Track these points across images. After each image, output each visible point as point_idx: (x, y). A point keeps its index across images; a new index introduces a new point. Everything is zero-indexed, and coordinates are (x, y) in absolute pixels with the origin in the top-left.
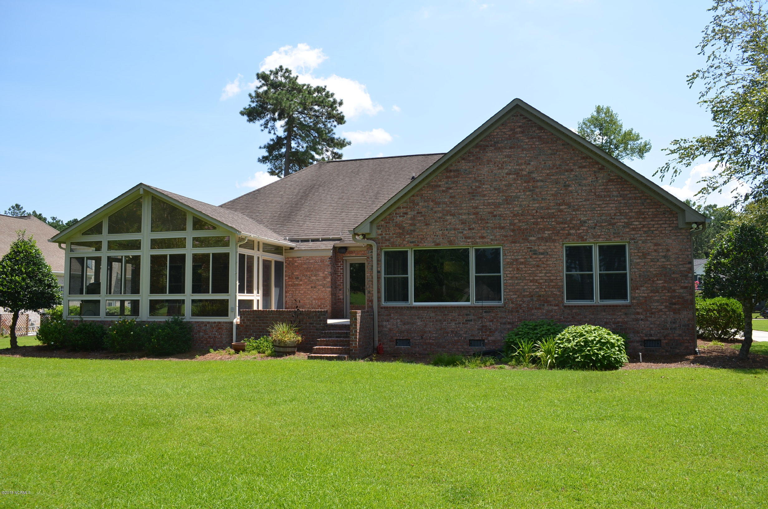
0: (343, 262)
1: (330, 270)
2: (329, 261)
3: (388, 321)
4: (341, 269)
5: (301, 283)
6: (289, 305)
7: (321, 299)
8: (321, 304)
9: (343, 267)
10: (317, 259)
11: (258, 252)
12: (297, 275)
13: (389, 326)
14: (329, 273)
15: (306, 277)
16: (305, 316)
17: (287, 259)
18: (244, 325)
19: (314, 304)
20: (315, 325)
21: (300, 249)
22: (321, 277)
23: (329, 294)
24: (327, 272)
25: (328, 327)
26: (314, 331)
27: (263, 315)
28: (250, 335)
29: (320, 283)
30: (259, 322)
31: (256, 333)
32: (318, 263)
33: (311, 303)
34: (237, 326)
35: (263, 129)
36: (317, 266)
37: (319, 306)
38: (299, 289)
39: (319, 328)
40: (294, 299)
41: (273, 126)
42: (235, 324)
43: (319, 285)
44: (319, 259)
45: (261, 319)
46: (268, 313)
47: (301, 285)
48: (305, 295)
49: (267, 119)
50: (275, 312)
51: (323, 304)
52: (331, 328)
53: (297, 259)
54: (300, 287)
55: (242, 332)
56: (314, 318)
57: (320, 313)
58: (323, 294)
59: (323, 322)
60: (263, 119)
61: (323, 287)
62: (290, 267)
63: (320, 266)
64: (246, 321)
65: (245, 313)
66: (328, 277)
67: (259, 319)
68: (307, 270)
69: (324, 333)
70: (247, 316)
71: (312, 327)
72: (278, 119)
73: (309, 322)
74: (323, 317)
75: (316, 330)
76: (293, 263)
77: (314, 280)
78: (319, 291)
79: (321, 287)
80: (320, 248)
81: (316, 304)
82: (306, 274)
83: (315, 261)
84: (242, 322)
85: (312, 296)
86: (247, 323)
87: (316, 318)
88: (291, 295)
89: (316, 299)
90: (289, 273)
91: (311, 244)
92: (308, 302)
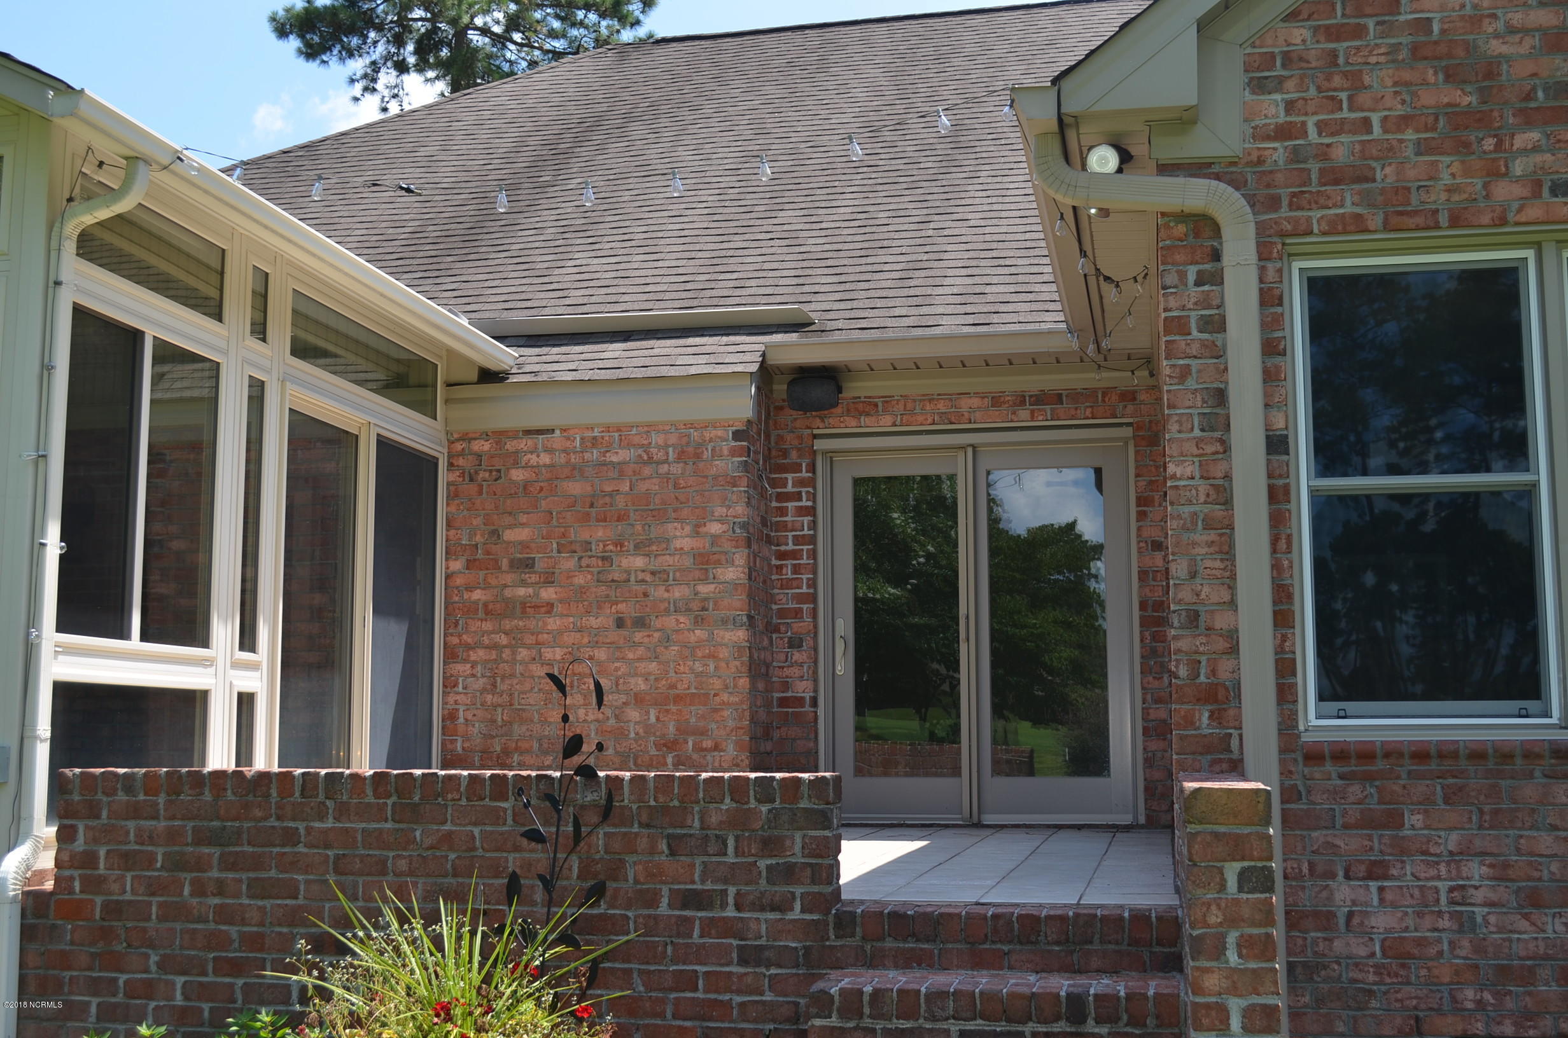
0: (812, 468)
1: (740, 509)
2: (733, 452)
3: (1376, 871)
4: (802, 511)
5: (548, 594)
6: (466, 738)
7: (678, 699)
8: (684, 730)
9: (813, 497)
10: (657, 439)
11: (255, 344)
12: (525, 546)
13: (1382, 921)
14: (734, 532)
15: (580, 558)
16: (636, 834)
17: (458, 440)
18: (92, 900)
19: (632, 735)
20: (730, 912)
21: (544, 377)
22: (684, 557)
23: (738, 663)
24: (725, 527)
25: (853, 935)
26: (727, 969)
27: (258, 813)
28: (113, 1000)
29: (677, 594)
30: (220, 883)
31: (179, 986)
32: (664, 468)
33: (612, 722)
34: (28, 912)
35: (359, 96)
36: (653, 486)
37: (668, 748)
38: (534, 637)
39: (761, 948)
40: (500, 701)
41: (396, 86)
42: (12, 893)
43: (667, 610)
44: (673, 439)
45: (238, 849)
46: (303, 795)
47: (549, 612)
48: (575, 674)
49: (374, 58)
50: (375, 791)
51: (694, 734)
52: (889, 943)
53: (524, 444)
54: (540, 624)
55: (64, 960)
56: (725, 854)
57: (778, 801)
58: (698, 667)
59: (808, 872)
60: (360, 56)
61: (696, 622)
62: (480, 493)
63: (676, 486)
64: (106, 869)
65: (100, 796)
66: (726, 553)
67: (222, 855)
68: (588, 514)
69: (837, 998)
70: (123, 823)
71: (701, 936)
72: (415, 66)
73: (676, 887)
74: (804, 836)
75: (743, 962)
76: (499, 471)
77: (636, 577)
78: (666, 648)
79: (682, 619)
80: (673, 372)
81: (648, 729)
82: (585, 535)
83: (640, 456)
84: (72, 878)
85: (618, 679)
86: (115, 887)
87: (743, 855)
88: (483, 676)
89: (648, 698)
90: (471, 536)
91: (617, 354)
92: (597, 721)
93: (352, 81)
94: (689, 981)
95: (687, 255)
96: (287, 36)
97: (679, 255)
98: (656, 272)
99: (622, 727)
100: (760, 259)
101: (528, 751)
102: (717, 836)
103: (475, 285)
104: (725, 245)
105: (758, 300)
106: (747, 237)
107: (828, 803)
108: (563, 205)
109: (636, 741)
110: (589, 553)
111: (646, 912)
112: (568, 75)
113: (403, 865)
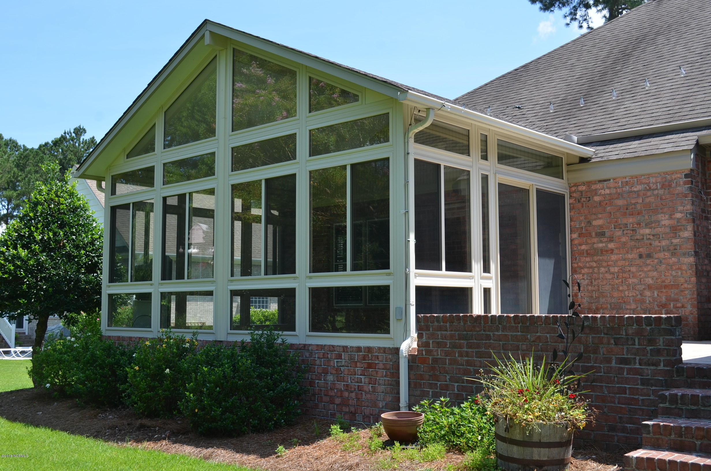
1: (689, 208)
2: (685, 183)
5: (611, 246)
6: (582, 303)
7: (666, 287)
8: (669, 299)
10: (653, 180)
11: (484, 162)
12: (601, 227)
14: (687, 217)
15: (623, 231)
16: (603, 337)
17: (573, 186)
18: (429, 358)
19: (648, 302)
20: (637, 366)
21: (605, 159)
22: (666, 228)
23: (691, 271)
24: (683, 215)
25: (683, 375)
26: (637, 387)
27: (478, 329)
28: (436, 390)
29: (664, 244)
30: (467, 352)
31: (456, 387)
32: (656, 192)
33: (639, 296)
34: (410, 361)
35: (569, 23)
36: (652, 199)
37: (663, 307)
38: (606, 263)
39: (649, 379)
40: (594, 289)
41: (585, 15)
42: (404, 355)
43: (660, 251)
44: (659, 180)
45: (472, 341)
46: (491, 323)
47: (612, 253)
48: (623, 277)
49: (574, 5)
50: (514, 322)
51: (673, 301)
52: (697, 379)
53: (599, 186)
54: (609, 258)
55: (421, 377)
56: (635, 345)
57: (653, 325)
58: (674, 273)
59: (665, 352)
60: (568, 5)
61: (672, 255)
62: (583, 207)
63: (661, 199)
64: (432, 347)
65: (429, 323)
66: (683, 226)
67: (467, 343)
68: (625, 213)
69: (668, 397)
70: (437, 332)
71: (627, 374)
72: (593, 4)
73: (618, 356)
74: (663, 338)
75: (643, 384)
76: (589, 197)
77: (646, 237)
78: (660, 266)
79: (666, 254)
80: (658, 152)
81: (654, 299)
82: (625, 221)
83: (646, 188)
84: (422, 350)
85: (641, 279)
86: (435, 353)
87: (641, 345)
88: (587, 279)
89: (653, 286)
90: (580, 224)
91: (635, 146)
92: (633, 296)
93: (565, 17)
94: (623, 391)
95: (672, 97)
96: (536, 2)
97: (668, 98)
98: (658, 107)
99: (643, 299)
100: (704, 96)
101: (606, 308)
102: (632, 338)
103: (583, 121)
104: (690, 91)
105: (699, 115)
106: (700, 86)
107: (672, 326)
108: (624, 80)
109: (649, 304)
110: (627, 228)
111: (608, 365)
112: (634, 17)
113: (524, 347)
